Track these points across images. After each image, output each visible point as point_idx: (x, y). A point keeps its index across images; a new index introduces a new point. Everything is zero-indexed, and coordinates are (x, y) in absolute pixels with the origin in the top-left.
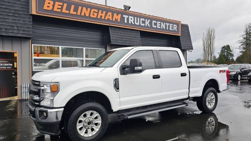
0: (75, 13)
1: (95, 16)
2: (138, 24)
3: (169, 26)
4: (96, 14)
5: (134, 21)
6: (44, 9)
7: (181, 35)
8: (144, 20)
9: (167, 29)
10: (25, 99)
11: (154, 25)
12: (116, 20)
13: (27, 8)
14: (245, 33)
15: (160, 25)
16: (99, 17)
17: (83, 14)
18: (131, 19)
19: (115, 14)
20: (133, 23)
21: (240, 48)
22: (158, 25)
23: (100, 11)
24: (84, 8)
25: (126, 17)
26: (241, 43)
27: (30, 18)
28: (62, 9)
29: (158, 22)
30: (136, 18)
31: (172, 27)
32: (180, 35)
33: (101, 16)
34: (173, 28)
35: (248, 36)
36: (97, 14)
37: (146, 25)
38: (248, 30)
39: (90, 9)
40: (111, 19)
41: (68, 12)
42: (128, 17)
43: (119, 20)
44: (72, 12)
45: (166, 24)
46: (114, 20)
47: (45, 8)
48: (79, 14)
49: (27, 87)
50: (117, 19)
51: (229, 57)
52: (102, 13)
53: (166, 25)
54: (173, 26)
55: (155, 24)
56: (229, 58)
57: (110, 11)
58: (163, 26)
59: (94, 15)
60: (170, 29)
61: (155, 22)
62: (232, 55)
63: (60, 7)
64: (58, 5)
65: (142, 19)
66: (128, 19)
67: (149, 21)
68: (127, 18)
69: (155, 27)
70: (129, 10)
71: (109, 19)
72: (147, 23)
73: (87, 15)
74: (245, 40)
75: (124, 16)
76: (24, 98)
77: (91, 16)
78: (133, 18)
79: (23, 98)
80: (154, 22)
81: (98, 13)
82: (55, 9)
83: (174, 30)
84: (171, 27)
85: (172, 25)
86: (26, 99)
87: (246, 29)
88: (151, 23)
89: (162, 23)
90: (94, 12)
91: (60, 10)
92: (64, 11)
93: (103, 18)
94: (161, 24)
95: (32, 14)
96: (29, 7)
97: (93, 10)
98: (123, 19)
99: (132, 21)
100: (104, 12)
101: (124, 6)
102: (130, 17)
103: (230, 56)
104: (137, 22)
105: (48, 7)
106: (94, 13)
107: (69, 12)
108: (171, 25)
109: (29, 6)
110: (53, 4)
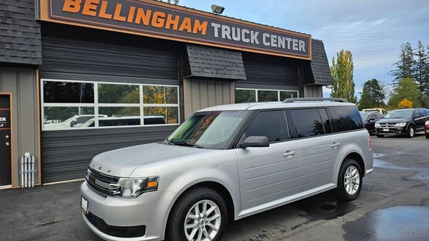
0: (123, 19)
1: (160, 25)
2: (238, 39)
3: (291, 43)
4: (162, 21)
5: (231, 35)
6: (63, 10)
7: (313, 58)
8: (248, 32)
9: (289, 48)
10: (26, 186)
11: (266, 42)
12: (199, 32)
13: (32, 9)
14: (400, 59)
15: (275, 41)
16: (168, 27)
17: (138, 21)
18: (226, 30)
19: (197, 22)
20: (229, 38)
21: (394, 84)
22: (273, 41)
23: (170, 16)
24: (141, 10)
25: (216, 26)
26: (396, 75)
27: (36, 27)
28: (98, 11)
29: (273, 36)
30: (233, 29)
31: (297, 45)
32: (310, 59)
33: (172, 25)
34: (298, 47)
35: (406, 64)
36: (164, 20)
37: (252, 42)
38: (406, 53)
39: (151, 11)
40: (189, 31)
41: (109, 16)
42: (220, 27)
43: (204, 33)
44: (117, 17)
45: (287, 39)
46: (195, 31)
47: (66, 8)
48: (130, 20)
49: (31, 163)
50: (200, 30)
51: (377, 99)
52: (173, 19)
53: (286, 42)
54: (298, 43)
55: (268, 40)
56: (376, 101)
57: (188, 16)
58: (282, 42)
59: (159, 23)
60: (294, 48)
61: (268, 36)
62: (382, 96)
63: (95, 7)
64: (92, 3)
65: (244, 31)
66: (220, 30)
67: (257, 33)
68: (218, 28)
69: (268, 44)
70: (221, 13)
71: (187, 30)
72: (254, 37)
73: (146, 23)
74: (401, 70)
75: (213, 24)
76: (24, 185)
77: (154, 24)
78: (228, 28)
79: (22, 184)
80: (265, 35)
81: (166, 19)
82: (86, 12)
83: (300, 50)
84: (294, 45)
85: (297, 41)
86: (28, 187)
87: (402, 52)
88: (260, 38)
89: (279, 37)
90: (159, 17)
91: (94, 14)
92: (102, 14)
93: (175, 28)
94: (277, 39)
95: (41, 19)
96: (34, 7)
97: (156, 14)
98: (210, 29)
99: (228, 33)
100: (177, 18)
101: (213, 6)
102: (224, 27)
103: (379, 98)
104: (236, 36)
105: (72, 6)
106: (159, 20)
107: (113, 17)
108: (295, 41)
109: (35, 4)
110: (80, 3)
